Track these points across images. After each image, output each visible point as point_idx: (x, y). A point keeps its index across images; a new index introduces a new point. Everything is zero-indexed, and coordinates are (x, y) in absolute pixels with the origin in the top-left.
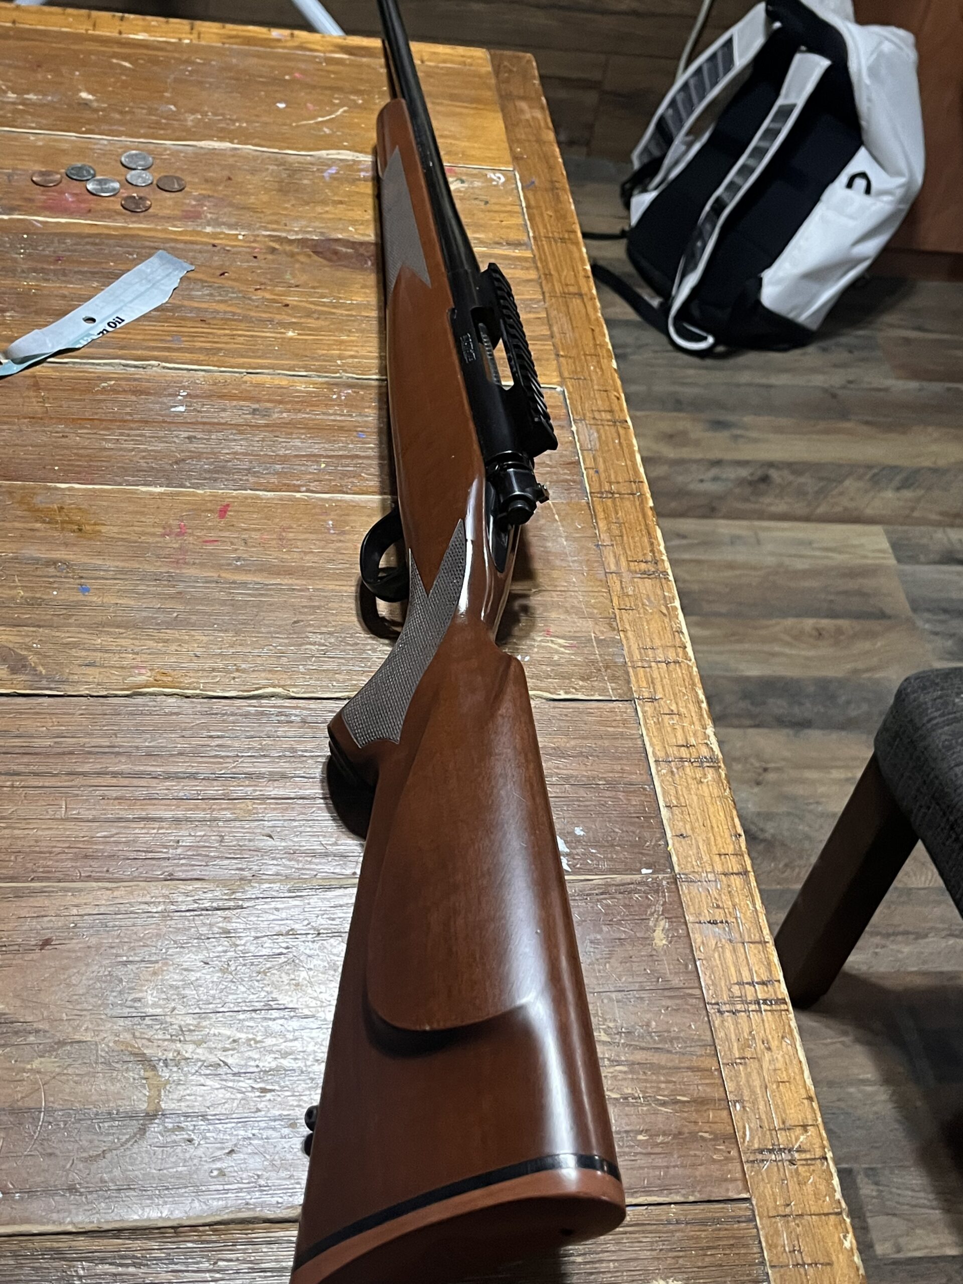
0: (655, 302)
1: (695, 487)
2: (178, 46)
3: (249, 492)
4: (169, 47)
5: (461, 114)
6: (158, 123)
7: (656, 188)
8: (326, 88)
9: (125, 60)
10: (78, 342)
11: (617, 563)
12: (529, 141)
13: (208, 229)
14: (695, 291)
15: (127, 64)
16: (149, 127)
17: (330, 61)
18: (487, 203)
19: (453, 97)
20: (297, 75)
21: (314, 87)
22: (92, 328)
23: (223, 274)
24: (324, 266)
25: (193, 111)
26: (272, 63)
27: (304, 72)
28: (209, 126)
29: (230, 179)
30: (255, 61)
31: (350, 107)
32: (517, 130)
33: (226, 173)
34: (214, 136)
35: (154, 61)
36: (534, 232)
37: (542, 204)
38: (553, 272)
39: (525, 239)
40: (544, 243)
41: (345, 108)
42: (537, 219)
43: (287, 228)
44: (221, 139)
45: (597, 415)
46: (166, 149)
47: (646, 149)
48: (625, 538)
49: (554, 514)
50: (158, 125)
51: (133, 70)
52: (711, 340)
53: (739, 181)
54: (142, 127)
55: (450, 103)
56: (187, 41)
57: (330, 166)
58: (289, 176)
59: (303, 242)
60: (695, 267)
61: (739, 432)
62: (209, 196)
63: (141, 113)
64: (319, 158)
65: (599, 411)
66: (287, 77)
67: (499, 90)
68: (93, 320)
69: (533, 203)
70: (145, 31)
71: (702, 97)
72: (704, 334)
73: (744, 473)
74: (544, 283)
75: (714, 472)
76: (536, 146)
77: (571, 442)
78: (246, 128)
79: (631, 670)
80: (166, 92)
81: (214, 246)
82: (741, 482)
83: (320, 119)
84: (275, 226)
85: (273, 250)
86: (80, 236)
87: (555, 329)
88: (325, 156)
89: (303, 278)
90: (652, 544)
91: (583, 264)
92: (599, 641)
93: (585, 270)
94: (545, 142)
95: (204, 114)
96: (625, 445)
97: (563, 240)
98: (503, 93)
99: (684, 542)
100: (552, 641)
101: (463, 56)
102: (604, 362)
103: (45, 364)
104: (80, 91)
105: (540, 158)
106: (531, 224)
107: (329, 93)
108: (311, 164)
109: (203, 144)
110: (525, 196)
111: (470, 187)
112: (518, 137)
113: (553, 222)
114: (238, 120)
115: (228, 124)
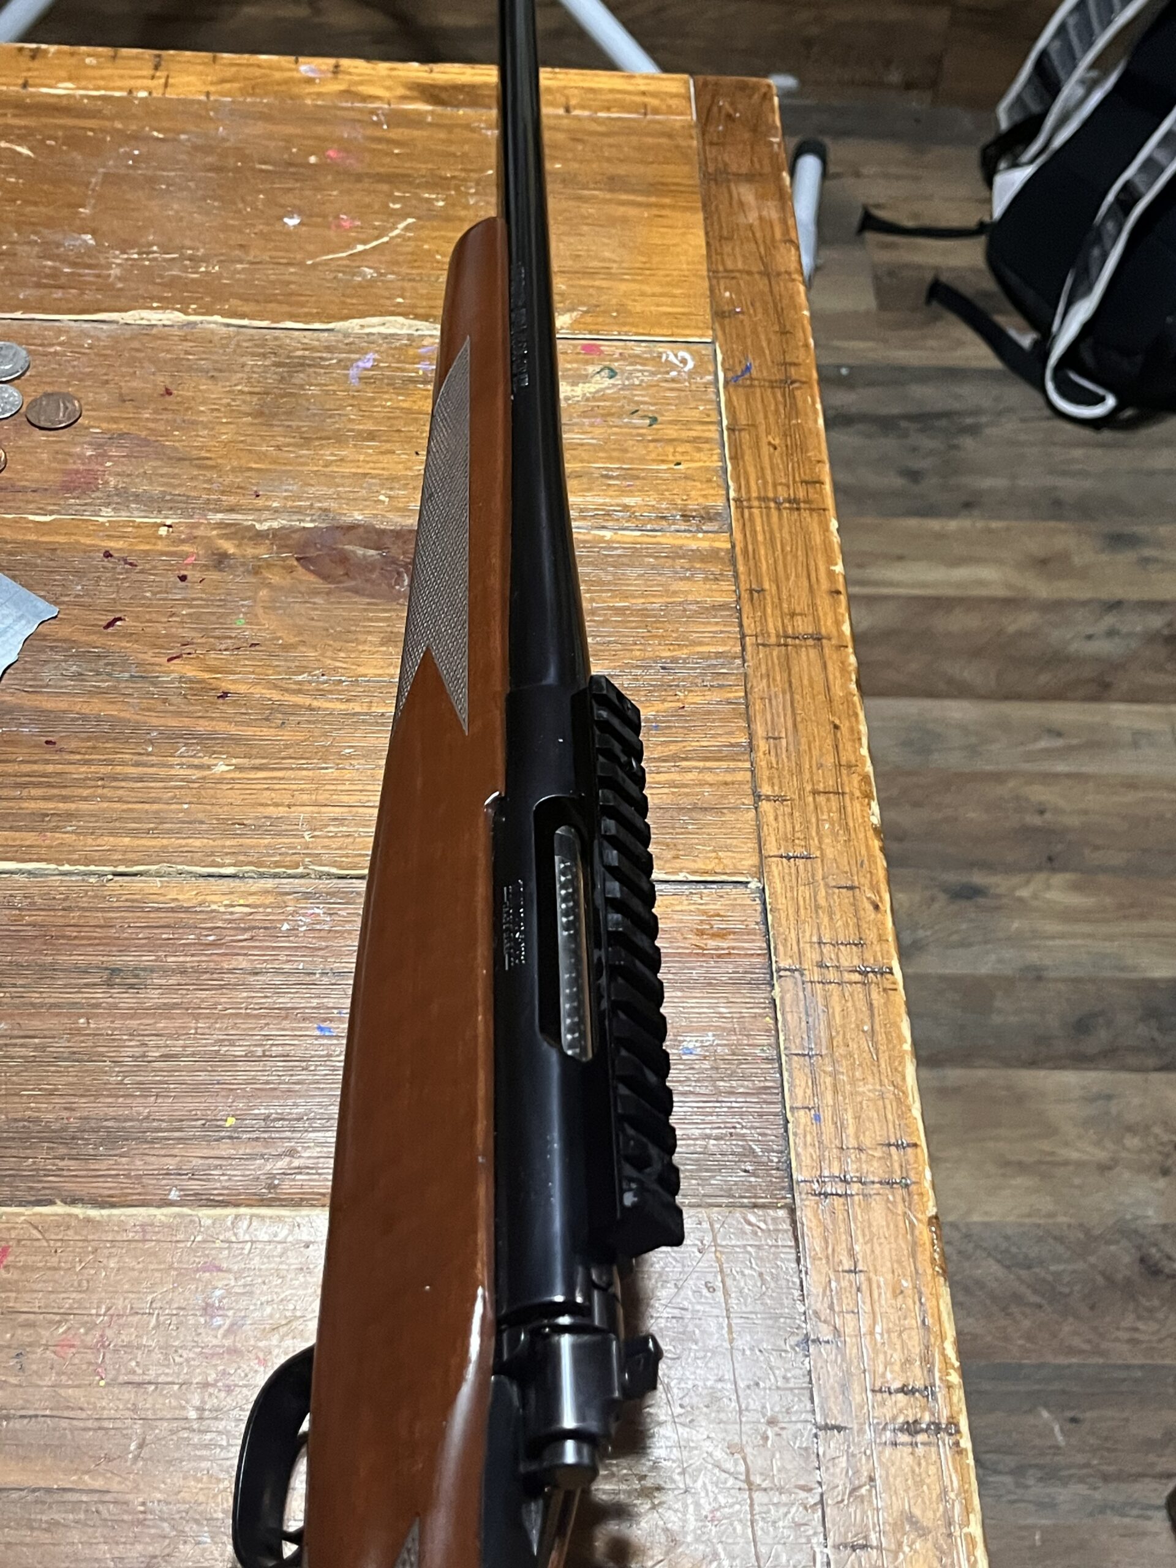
0: (1026, 340)
1: (1077, 647)
2: (123, 107)
4: (108, 110)
5: (625, 220)
6: (55, 274)
7: (1032, 161)
8: (380, 178)
9: (21, 140)
12: (749, 273)
13: (106, 515)
14: (1087, 328)
15: (24, 151)
16: (39, 285)
17: (398, 119)
18: (654, 420)
19: (614, 183)
20: (331, 153)
21: (359, 178)
23: (111, 624)
24: (315, 593)
25: (124, 246)
26: (290, 130)
27: (346, 146)
28: (148, 275)
29: (168, 392)
30: (259, 128)
31: (418, 218)
32: (727, 249)
33: (162, 380)
34: (153, 299)
35: (74, 140)
36: (739, 489)
37: (760, 418)
38: (766, 586)
39: (720, 503)
40: (756, 511)
41: (410, 220)
42: (748, 457)
43: (260, 502)
44: (166, 304)
45: (829, 957)
46: (60, 332)
47: (1019, 98)
50: (54, 281)
51: (34, 162)
52: (1111, 402)
53: (1160, 156)
54: (23, 285)
55: (608, 196)
56: (143, 94)
57: (363, 351)
58: (282, 380)
59: (277, 537)
60: (1090, 289)
61: (1148, 552)
62: (122, 435)
63: (29, 257)
64: (346, 335)
65: (834, 944)
66: (313, 159)
67: (704, 163)
69: (743, 420)
70: (70, 79)
71: (1106, 23)
72: (1100, 391)
73: (1156, 621)
74: (747, 608)
75: (1109, 620)
76: (762, 284)
77: (768, 1031)
78: (219, 276)
80: (83, 206)
81: (107, 555)
82: (1151, 638)
83: (360, 248)
84: (232, 500)
85: (220, 560)
87: (760, 730)
88: (357, 330)
89: (269, 625)
90: (925, 1333)
91: (831, 561)
93: (831, 574)
94: (779, 274)
95: (145, 251)
96: (881, 1038)
97: (795, 503)
98: (711, 169)
99: (1059, 743)
101: (644, 93)
102: (855, 808)
105: (766, 311)
106: (735, 467)
107: (385, 187)
108: (329, 349)
109: (131, 317)
110: (729, 401)
111: (624, 388)
112: (730, 265)
113: (778, 460)
114: (205, 259)
115: (185, 269)
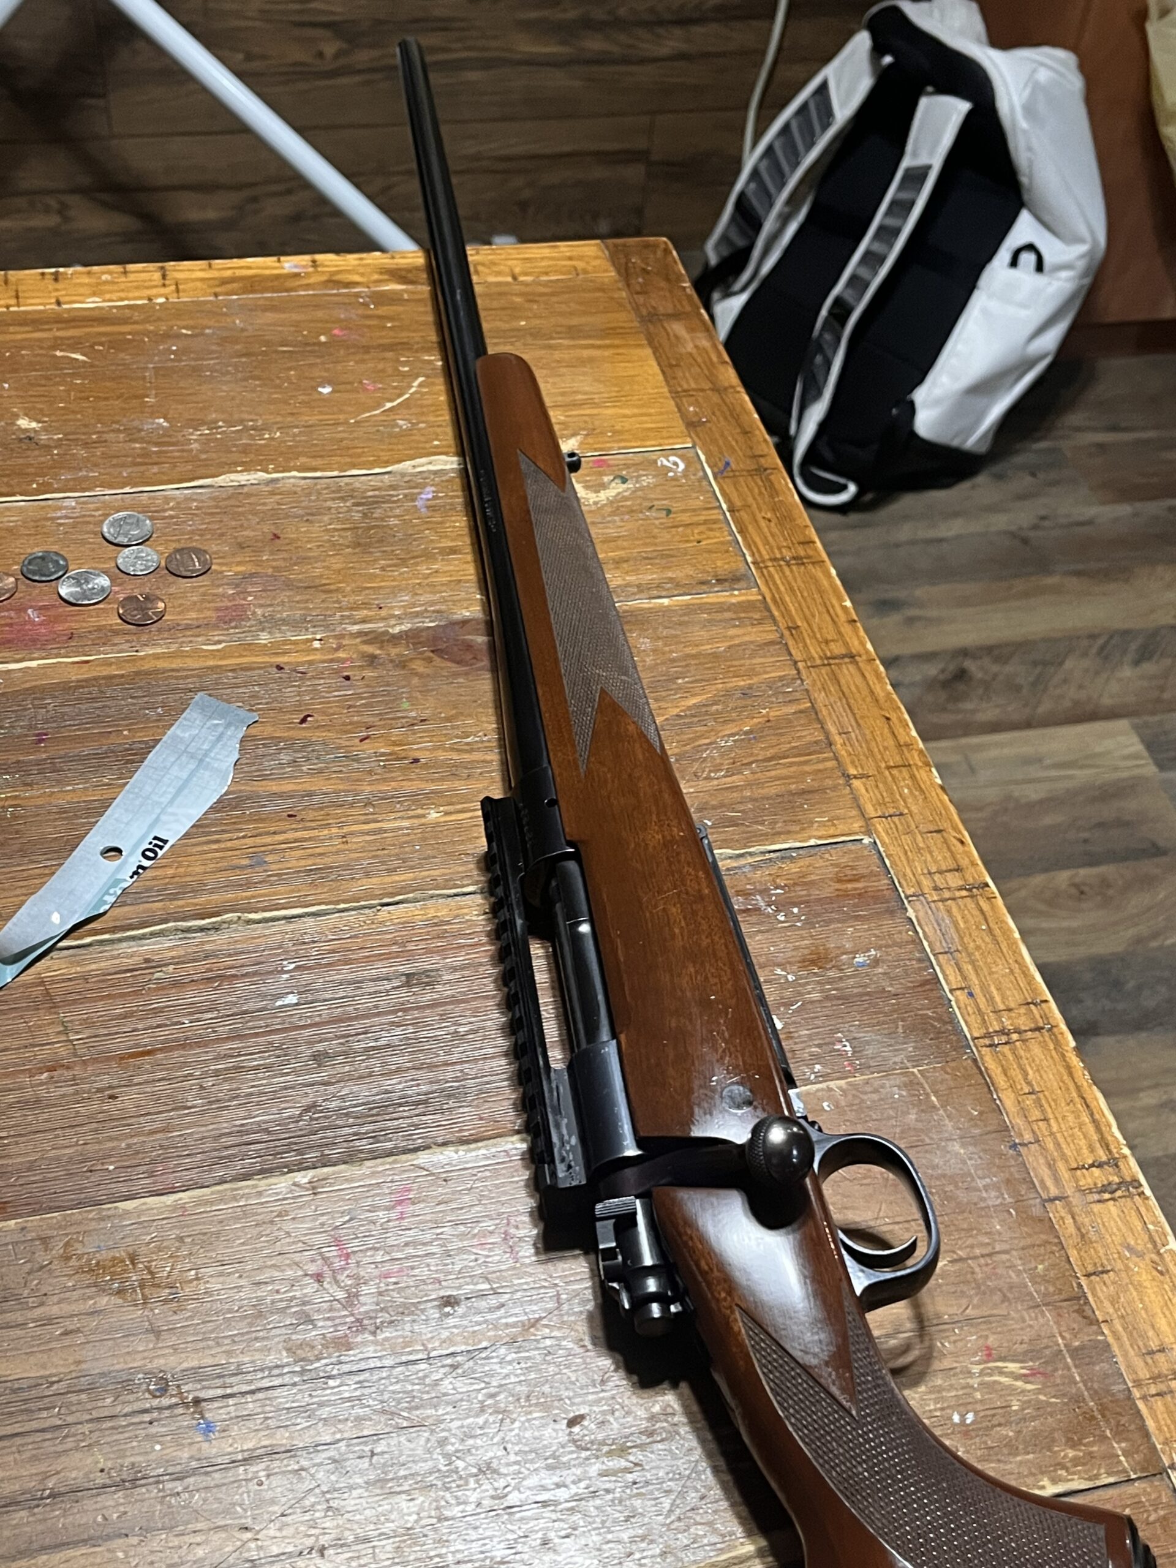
2: (148, 312)
4: (136, 316)
5: (591, 360)
6: (146, 454)
7: (743, 289)
8: (384, 348)
9: (74, 348)
10: (100, 901)
11: (1055, 1177)
12: (703, 390)
13: (264, 638)
14: (823, 428)
15: (79, 357)
16: (136, 464)
17: (381, 299)
18: (669, 512)
19: (573, 332)
20: (336, 332)
21: (367, 349)
22: (119, 869)
23: (303, 721)
24: (456, 675)
25: (196, 424)
26: (295, 317)
27: (346, 325)
28: (224, 446)
29: (276, 537)
30: (270, 317)
31: (427, 376)
32: (679, 373)
33: (267, 528)
34: (236, 464)
35: (117, 344)
36: (753, 555)
37: (750, 500)
38: (799, 623)
39: (742, 565)
40: (772, 569)
41: (421, 379)
42: (750, 528)
43: (383, 613)
44: (248, 468)
45: (940, 882)
46: (167, 500)
47: (725, 238)
48: (1052, 1122)
49: (927, 1095)
50: (147, 459)
51: (92, 365)
52: (852, 488)
53: (864, 273)
54: (122, 465)
55: (572, 343)
56: (161, 300)
57: (423, 486)
58: (365, 515)
59: (412, 637)
60: (819, 394)
61: (910, 612)
62: (252, 575)
63: (118, 442)
64: (403, 475)
65: (941, 872)
66: (323, 338)
67: (637, 309)
68: (118, 851)
69: (738, 503)
70: (94, 294)
71: (796, 165)
72: (842, 481)
74: (791, 643)
76: (715, 398)
77: (913, 942)
78: (283, 440)
79: (1141, 1405)
80: (147, 396)
81: (280, 668)
82: (931, 684)
83: (389, 405)
84: (364, 613)
85: (372, 660)
86: (66, 687)
87: (833, 729)
88: (411, 470)
89: (428, 707)
91: (840, 599)
92: (1074, 1352)
93: (844, 608)
94: (726, 389)
95: (212, 425)
96: (997, 932)
97: (799, 560)
98: (644, 312)
100: (998, 1370)
101: (570, 258)
102: (921, 775)
103: (54, 954)
104: (17, 416)
105: (726, 418)
106: (745, 538)
107: (390, 355)
108: (393, 487)
109: (221, 480)
110: (722, 490)
111: (637, 490)
112: (685, 386)
113: (775, 530)
114: (265, 428)
115: (252, 437)
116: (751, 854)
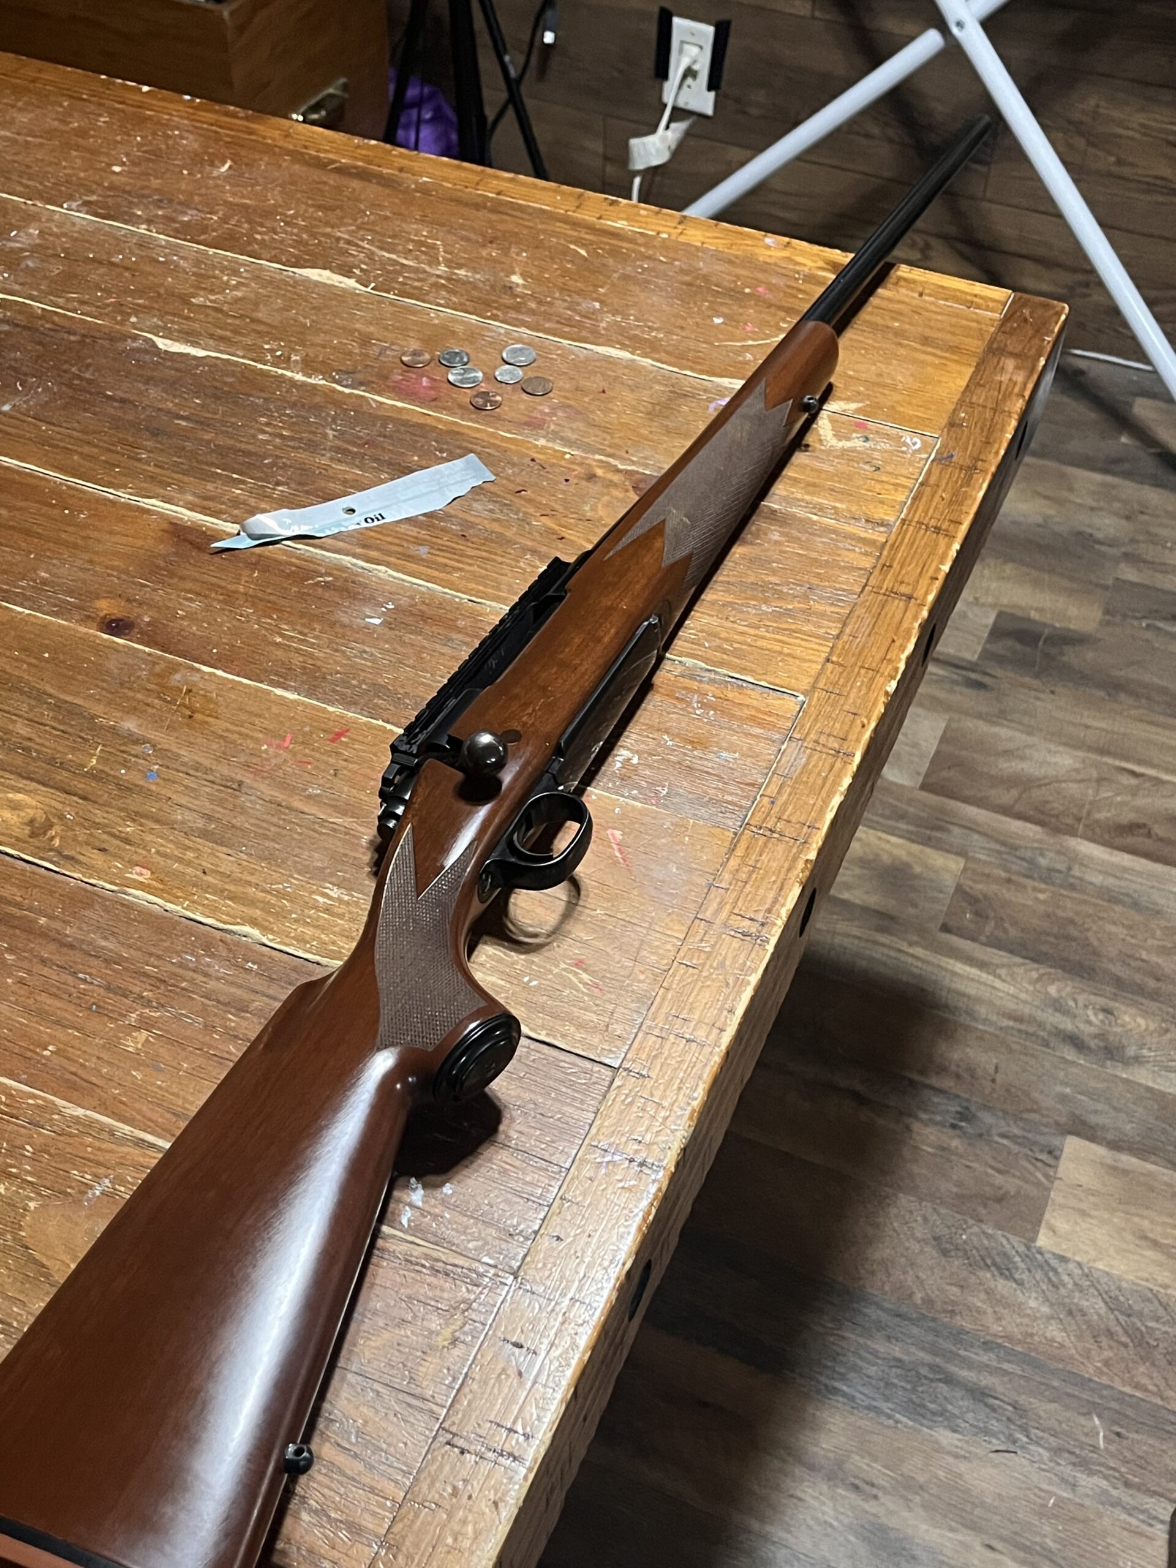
2: (650, 240)
3: (380, 723)
4: (641, 240)
6: (570, 319)
8: (781, 308)
9: (583, 246)
10: (323, 531)
11: (717, 912)
12: (984, 407)
13: (542, 442)
15: (583, 252)
16: (558, 322)
18: (878, 469)
19: (926, 341)
20: (760, 289)
21: (770, 306)
22: (346, 520)
23: (520, 491)
25: (615, 313)
26: (742, 272)
27: (770, 287)
28: (622, 330)
29: (604, 391)
30: (724, 267)
32: (979, 390)
33: (604, 385)
34: (618, 343)
35: (615, 252)
36: (907, 514)
37: (944, 483)
38: (895, 565)
39: (892, 519)
40: (911, 529)
42: (923, 500)
43: (626, 456)
44: (624, 347)
45: (823, 739)
46: (559, 348)
48: (749, 886)
49: (686, 836)
50: (569, 322)
51: (586, 259)
54: (549, 320)
55: (919, 347)
56: (665, 236)
57: (726, 396)
58: (670, 399)
62: (569, 406)
63: (560, 307)
65: (829, 735)
66: (747, 290)
67: (992, 342)
68: (353, 511)
69: (933, 480)
70: (627, 220)
74: (876, 572)
76: (988, 414)
77: (769, 761)
78: (661, 340)
80: (602, 288)
81: (533, 460)
83: (750, 343)
84: (614, 452)
85: (591, 477)
86: (406, 423)
87: (848, 631)
88: (726, 384)
89: (601, 513)
90: (775, 901)
91: (942, 562)
93: (938, 570)
94: (1004, 411)
95: (626, 317)
96: (830, 781)
97: (938, 530)
98: (995, 346)
100: (576, 974)
101: (974, 295)
102: (880, 680)
103: (277, 546)
104: (514, 273)
105: (982, 429)
106: (912, 504)
107: (782, 314)
108: (705, 391)
109: (601, 349)
110: (930, 470)
111: (871, 449)
112: (974, 399)
113: (941, 506)
114: (658, 330)
115: (643, 332)
116: (716, 673)
